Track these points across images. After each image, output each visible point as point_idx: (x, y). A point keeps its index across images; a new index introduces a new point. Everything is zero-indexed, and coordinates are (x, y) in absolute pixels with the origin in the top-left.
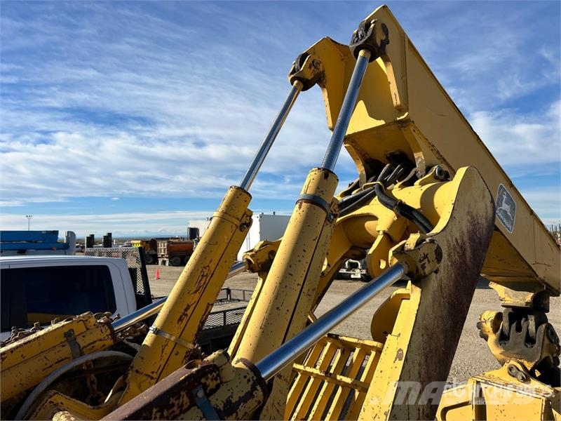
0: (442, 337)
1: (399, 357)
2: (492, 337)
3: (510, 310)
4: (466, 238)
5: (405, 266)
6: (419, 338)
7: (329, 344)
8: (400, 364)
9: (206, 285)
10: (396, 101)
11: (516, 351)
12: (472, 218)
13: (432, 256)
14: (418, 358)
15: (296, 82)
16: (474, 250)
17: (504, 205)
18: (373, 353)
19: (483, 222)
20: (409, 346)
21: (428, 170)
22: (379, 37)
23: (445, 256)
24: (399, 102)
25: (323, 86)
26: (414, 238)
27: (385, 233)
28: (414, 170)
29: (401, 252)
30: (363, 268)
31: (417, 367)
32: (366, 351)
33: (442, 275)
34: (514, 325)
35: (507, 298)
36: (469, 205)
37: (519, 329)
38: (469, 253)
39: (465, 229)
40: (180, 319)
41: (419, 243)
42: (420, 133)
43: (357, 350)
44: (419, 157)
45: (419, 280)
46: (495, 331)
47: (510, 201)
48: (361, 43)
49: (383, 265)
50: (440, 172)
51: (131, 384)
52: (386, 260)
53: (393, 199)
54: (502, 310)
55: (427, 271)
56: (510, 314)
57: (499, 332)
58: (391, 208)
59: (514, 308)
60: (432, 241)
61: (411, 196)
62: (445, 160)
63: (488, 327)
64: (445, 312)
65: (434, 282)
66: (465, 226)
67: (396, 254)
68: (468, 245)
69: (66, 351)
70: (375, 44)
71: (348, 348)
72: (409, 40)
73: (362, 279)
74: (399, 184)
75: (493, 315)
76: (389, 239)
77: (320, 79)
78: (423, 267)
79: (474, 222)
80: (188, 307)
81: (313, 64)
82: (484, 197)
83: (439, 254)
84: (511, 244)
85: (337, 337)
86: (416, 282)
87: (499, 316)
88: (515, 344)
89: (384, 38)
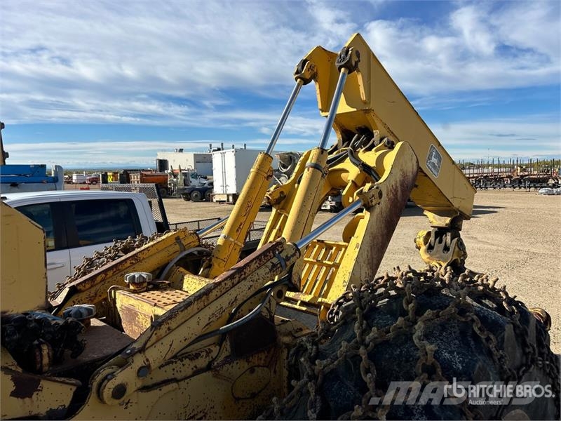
0: (380, 238)
1: (357, 247)
2: (423, 248)
3: (436, 229)
4: (398, 185)
5: (362, 201)
6: (368, 239)
7: (317, 246)
8: (357, 250)
9: (249, 211)
10: (363, 98)
11: (437, 256)
12: (403, 172)
13: (377, 195)
14: (367, 248)
15: (299, 80)
16: (403, 191)
17: (433, 158)
18: (343, 249)
19: (410, 175)
20: (363, 241)
21: (381, 140)
22: (355, 59)
23: (384, 195)
24: (365, 99)
25: (316, 81)
26: (368, 185)
27: (353, 181)
28: (373, 139)
29: (360, 193)
30: (333, 201)
31: (366, 252)
32: (339, 248)
33: (383, 205)
34: (438, 240)
35: (434, 221)
36: (402, 166)
37: (440, 242)
38: (399, 193)
39: (398, 180)
40: (237, 231)
41: (370, 189)
42: (377, 117)
43: (334, 248)
44: (376, 133)
45: (369, 208)
46: (425, 244)
47: (438, 156)
48: (343, 63)
49: (351, 200)
50: (388, 142)
51: (215, 264)
52: (353, 197)
53: (359, 160)
54: (431, 229)
55: (373, 203)
56: (436, 232)
57: (428, 244)
58: (357, 166)
59: (439, 228)
60: (377, 188)
61: (369, 158)
62: (392, 133)
63: (421, 241)
64: (383, 225)
65: (377, 210)
66: (398, 177)
67: (358, 194)
68: (399, 189)
69: (177, 247)
70: (352, 65)
71: (329, 247)
72: (373, 54)
73: (331, 211)
74: (364, 149)
75: (425, 233)
76: (355, 185)
77: (314, 77)
78: (372, 201)
79: (404, 175)
80: (241, 224)
81: (310, 68)
82: (412, 159)
83: (380, 195)
84: (436, 186)
85: (323, 241)
86: (368, 209)
87: (429, 234)
88: (438, 251)
89: (357, 60)
